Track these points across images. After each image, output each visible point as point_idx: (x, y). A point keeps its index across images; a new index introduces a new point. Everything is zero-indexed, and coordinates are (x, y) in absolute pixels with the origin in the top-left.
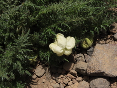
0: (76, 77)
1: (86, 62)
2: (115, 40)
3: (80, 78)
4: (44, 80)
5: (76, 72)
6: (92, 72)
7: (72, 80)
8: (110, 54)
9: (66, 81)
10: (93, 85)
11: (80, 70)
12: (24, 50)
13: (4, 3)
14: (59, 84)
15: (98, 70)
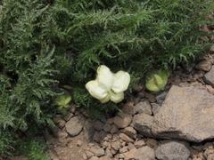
0: (135, 140)
1: (153, 115)
2: (207, 83)
3: (141, 142)
4: (79, 142)
5: (135, 132)
6: (160, 130)
7: (126, 145)
8: (195, 104)
9: (116, 145)
10: (161, 153)
11: (141, 126)
12: (44, 80)
13: (20, 6)
14: (105, 149)
15: (170, 126)
